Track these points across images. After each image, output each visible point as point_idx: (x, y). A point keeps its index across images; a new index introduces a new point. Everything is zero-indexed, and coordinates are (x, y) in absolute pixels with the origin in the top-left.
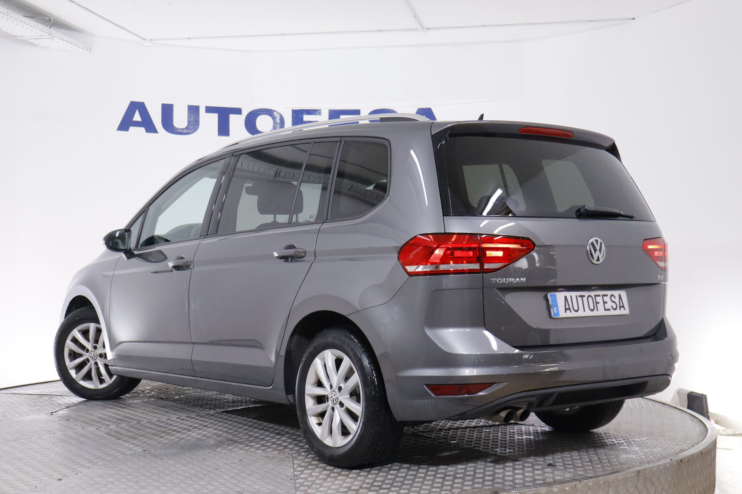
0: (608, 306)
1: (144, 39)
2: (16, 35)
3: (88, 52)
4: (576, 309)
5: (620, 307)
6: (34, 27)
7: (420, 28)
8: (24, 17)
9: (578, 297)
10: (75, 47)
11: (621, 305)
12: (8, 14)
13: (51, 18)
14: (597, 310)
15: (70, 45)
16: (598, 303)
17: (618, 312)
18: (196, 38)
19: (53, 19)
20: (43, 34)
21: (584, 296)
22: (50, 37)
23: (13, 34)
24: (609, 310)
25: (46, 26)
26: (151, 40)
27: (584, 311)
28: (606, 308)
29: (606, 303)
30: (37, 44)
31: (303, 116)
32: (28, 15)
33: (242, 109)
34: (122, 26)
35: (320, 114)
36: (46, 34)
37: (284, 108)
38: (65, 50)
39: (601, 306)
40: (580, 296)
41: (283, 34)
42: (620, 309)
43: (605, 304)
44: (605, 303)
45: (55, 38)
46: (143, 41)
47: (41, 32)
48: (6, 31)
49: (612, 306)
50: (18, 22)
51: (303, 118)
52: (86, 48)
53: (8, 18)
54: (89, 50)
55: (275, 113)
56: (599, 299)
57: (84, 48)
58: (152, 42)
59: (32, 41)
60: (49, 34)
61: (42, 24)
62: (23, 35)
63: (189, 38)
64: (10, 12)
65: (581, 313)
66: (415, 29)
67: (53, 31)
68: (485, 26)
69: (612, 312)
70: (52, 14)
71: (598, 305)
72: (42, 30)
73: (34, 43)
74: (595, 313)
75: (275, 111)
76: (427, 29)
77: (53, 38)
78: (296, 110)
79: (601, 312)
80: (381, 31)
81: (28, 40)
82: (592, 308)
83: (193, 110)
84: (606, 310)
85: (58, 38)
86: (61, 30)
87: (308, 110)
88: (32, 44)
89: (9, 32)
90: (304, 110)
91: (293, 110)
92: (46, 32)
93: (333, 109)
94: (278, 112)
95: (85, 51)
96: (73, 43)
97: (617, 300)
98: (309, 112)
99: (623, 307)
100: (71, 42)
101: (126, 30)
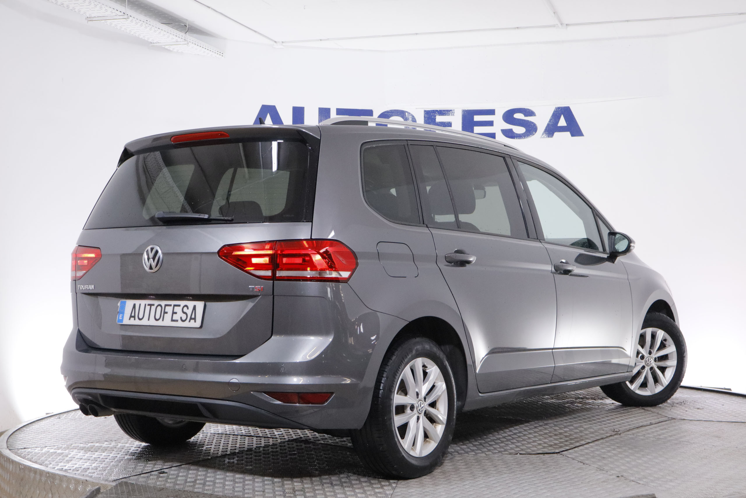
0: (175, 317)
1: (275, 42)
2: (152, 42)
3: (221, 56)
4: (141, 317)
5: (191, 319)
6: (171, 34)
7: (559, 25)
8: (162, 24)
9: (147, 305)
10: (208, 51)
11: (193, 317)
12: (147, 22)
13: (186, 23)
14: (163, 320)
15: (203, 49)
16: (167, 313)
17: (186, 324)
18: (328, 39)
19: (189, 25)
20: (179, 40)
21: (153, 305)
22: (186, 42)
23: (150, 40)
24: (177, 321)
25: (181, 31)
26: (282, 42)
27: (149, 320)
28: (174, 319)
29: (176, 313)
30: (172, 50)
31: (435, 116)
32: (164, 21)
33: (373, 110)
34: (255, 30)
35: (454, 115)
36: (182, 40)
37: (416, 108)
38: (198, 55)
39: (168, 317)
40: (149, 305)
41: (417, 34)
42: (190, 321)
43: (174, 315)
44: (174, 313)
45: (190, 44)
46: (275, 43)
47: (177, 38)
48: (143, 38)
49: (181, 318)
50: (156, 29)
51: (435, 119)
52: (219, 53)
53: (147, 25)
54: (221, 54)
55: (407, 114)
56: (169, 310)
57: (217, 52)
58: (284, 44)
59: (167, 47)
60: (185, 40)
61: (177, 29)
62: (159, 42)
63: (321, 40)
64: (149, 19)
65: (144, 322)
66: (554, 26)
67: (189, 37)
68: (627, 21)
69: (180, 324)
70: (187, 20)
71: (165, 315)
72: (178, 36)
73: (169, 49)
74: (160, 323)
75: (407, 112)
76: (567, 25)
77: (188, 44)
78: (429, 111)
79: (167, 322)
80: (518, 28)
81: (163, 46)
82: (157, 317)
83: (324, 113)
84: (172, 320)
85: (193, 43)
86: (195, 35)
87: (441, 111)
88: (167, 49)
89: (146, 39)
90: (437, 111)
91: (425, 111)
92: (182, 38)
93: (466, 109)
94: (410, 113)
95: (218, 56)
96: (207, 48)
97: (189, 312)
98: (442, 113)
99: (195, 319)
100: (204, 47)
101: (259, 33)
